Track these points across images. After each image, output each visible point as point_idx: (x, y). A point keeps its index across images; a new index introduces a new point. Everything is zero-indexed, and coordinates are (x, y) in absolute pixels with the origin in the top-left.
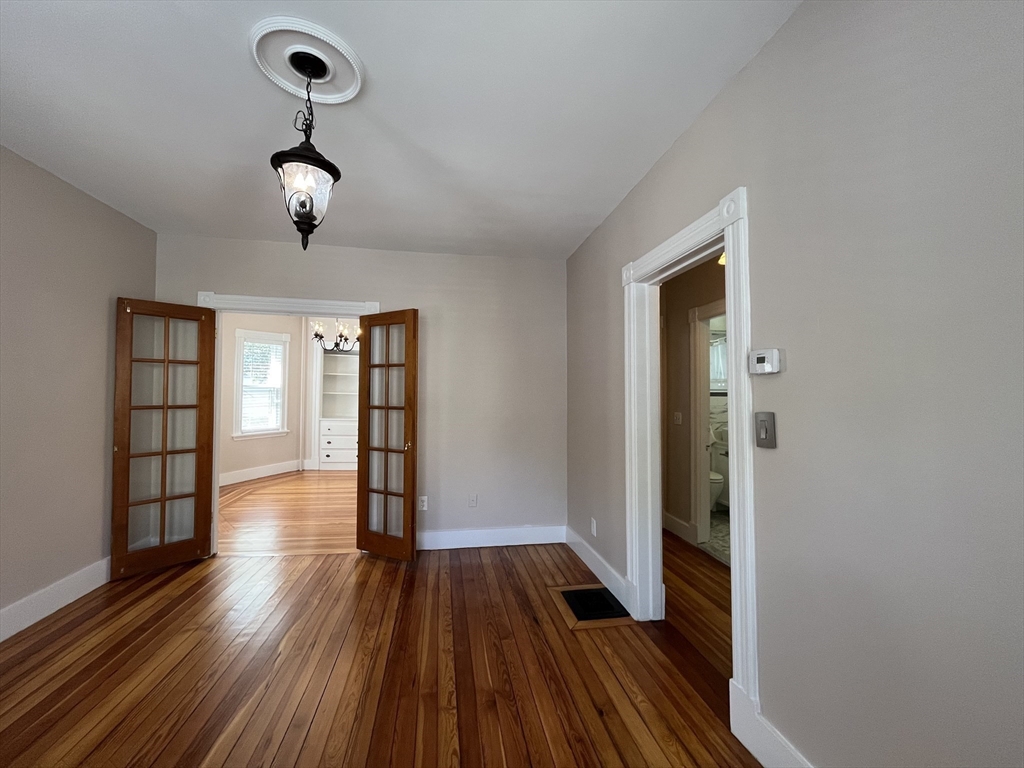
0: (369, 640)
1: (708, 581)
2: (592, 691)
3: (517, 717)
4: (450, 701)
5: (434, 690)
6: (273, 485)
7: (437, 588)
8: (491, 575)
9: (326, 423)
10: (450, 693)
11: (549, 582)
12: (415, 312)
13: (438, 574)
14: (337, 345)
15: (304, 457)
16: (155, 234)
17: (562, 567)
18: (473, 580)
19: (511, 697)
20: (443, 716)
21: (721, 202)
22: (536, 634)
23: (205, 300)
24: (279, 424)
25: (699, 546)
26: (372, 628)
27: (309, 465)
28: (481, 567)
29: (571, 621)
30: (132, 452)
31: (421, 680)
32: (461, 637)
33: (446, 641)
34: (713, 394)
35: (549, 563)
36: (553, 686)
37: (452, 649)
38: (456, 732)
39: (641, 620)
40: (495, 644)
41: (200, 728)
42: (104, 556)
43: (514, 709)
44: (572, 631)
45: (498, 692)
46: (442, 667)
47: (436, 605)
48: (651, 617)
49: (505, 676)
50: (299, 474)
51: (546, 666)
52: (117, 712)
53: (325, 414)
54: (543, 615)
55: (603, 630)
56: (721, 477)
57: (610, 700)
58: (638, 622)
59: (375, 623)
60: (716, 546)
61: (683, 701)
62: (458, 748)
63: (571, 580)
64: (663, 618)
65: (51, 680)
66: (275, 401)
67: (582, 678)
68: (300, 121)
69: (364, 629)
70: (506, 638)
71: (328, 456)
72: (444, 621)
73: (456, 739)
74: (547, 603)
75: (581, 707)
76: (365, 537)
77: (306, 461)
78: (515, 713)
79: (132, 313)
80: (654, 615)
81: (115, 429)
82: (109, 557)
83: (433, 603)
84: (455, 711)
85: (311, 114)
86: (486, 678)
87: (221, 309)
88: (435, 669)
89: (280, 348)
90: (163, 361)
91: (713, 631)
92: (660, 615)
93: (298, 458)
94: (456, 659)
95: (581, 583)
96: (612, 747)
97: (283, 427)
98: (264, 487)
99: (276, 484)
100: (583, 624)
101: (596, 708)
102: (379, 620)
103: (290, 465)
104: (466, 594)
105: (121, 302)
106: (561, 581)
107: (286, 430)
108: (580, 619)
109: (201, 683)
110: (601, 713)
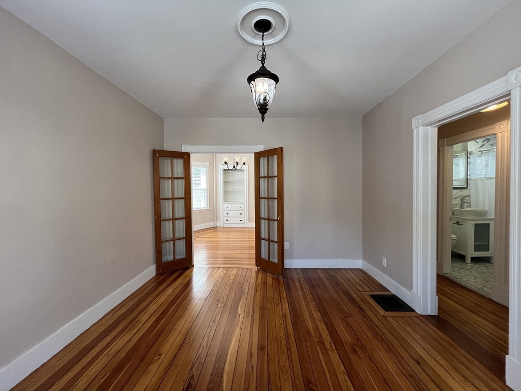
0: (279, 311)
1: (457, 296)
2: (409, 351)
3: (370, 359)
4: (331, 346)
5: (321, 340)
6: (205, 234)
7: (302, 288)
8: (327, 283)
9: (226, 205)
10: (330, 342)
11: (361, 289)
12: (282, 149)
13: (300, 281)
14: (234, 167)
15: (217, 221)
16: (163, 119)
17: (364, 281)
18: (319, 285)
19: (363, 348)
20: (330, 353)
21: (509, 73)
22: (364, 317)
23: (185, 149)
24: (206, 205)
25: (444, 275)
26: (278, 305)
27: (219, 224)
28: (320, 279)
29: (382, 312)
30: (162, 219)
31: (313, 333)
32: (325, 315)
33: (317, 316)
34: (455, 188)
35: (357, 279)
36: (385, 345)
37: (322, 320)
38: (340, 362)
39: (423, 314)
40: (343, 319)
41: (219, 344)
42: (154, 264)
43: (367, 355)
44: (383, 316)
45: (355, 345)
46: (321, 328)
47: (305, 296)
48: (429, 313)
49: (356, 337)
50: (215, 228)
51: (377, 335)
52: (182, 333)
53: (225, 200)
54: (363, 306)
55: (402, 317)
56: (456, 237)
57: (421, 356)
58: (421, 315)
59: (278, 303)
60: (456, 275)
61: (467, 363)
62: (345, 370)
63: (373, 289)
64: (437, 314)
65: (151, 316)
66: (204, 194)
67: (400, 343)
68: (260, 56)
69: (274, 306)
70: (348, 317)
71: (227, 220)
72: (312, 305)
73: (342, 366)
74: (364, 300)
75: (405, 358)
76: (259, 261)
77: (218, 223)
78: (369, 357)
79: (159, 156)
80: (431, 312)
81: (155, 209)
82: (155, 264)
83: (303, 296)
84: (336, 352)
85: (264, 51)
86: (346, 337)
87: (192, 152)
88: (317, 329)
89: (205, 169)
90: (171, 178)
91: (471, 324)
92: (435, 313)
93: (214, 221)
94: (326, 325)
95: (379, 291)
96: (432, 382)
97: (207, 207)
98: (202, 234)
99: (207, 233)
100: (388, 313)
101: (414, 360)
102: (280, 302)
103: (210, 224)
104: (318, 292)
105: (154, 152)
106: (367, 289)
107: (208, 208)
108: (386, 310)
109: (211, 324)
110: (418, 363)
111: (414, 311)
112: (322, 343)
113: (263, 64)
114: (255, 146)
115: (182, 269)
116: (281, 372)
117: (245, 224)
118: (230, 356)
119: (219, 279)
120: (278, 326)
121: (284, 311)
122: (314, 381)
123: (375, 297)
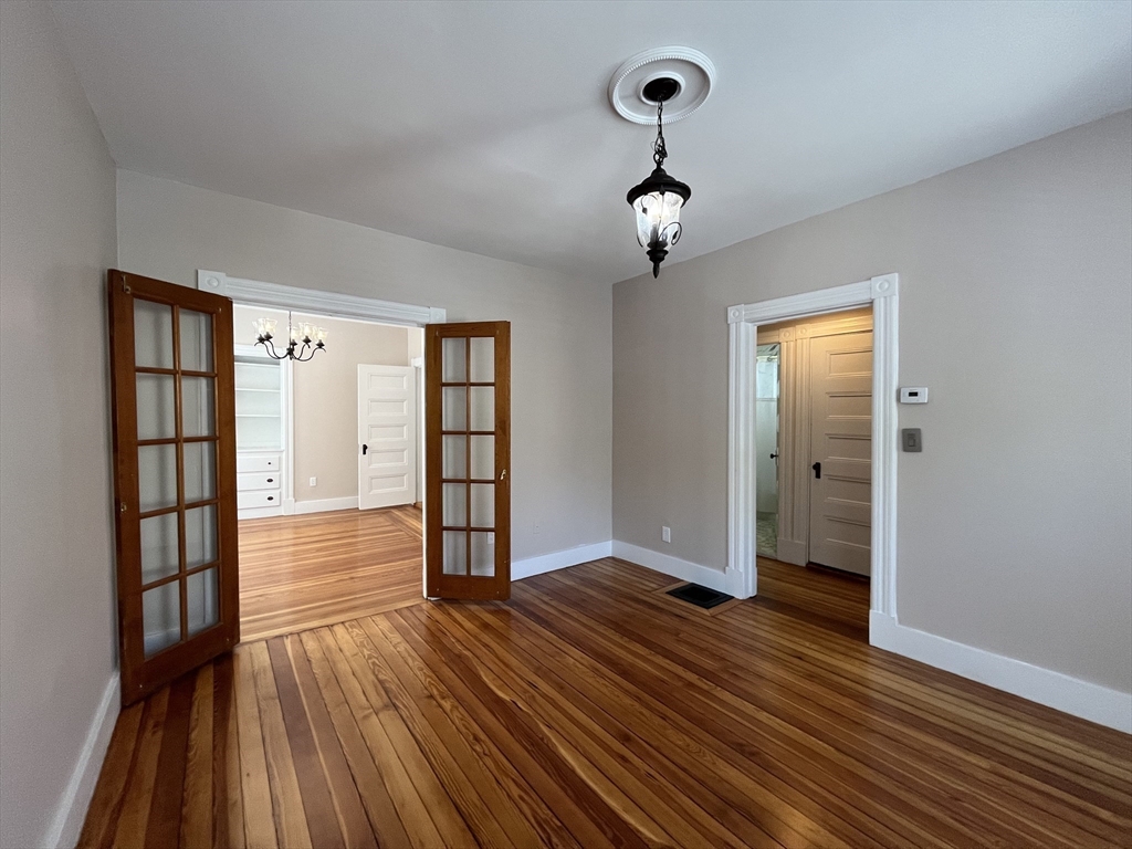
0: (576, 667)
3: (761, 677)
4: (706, 684)
5: (685, 681)
7: (564, 613)
10: (698, 679)
11: (647, 588)
14: (290, 352)
18: (583, 600)
19: (738, 667)
20: (716, 694)
21: (873, 279)
22: (694, 625)
23: (211, 282)
28: (572, 588)
29: (704, 611)
30: (141, 510)
33: (640, 649)
37: (652, 652)
39: (745, 598)
40: (677, 640)
43: (753, 674)
45: (726, 667)
46: (666, 666)
48: (751, 594)
49: (717, 657)
54: (676, 611)
55: (730, 610)
57: (793, 649)
62: (754, 706)
70: (679, 634)
72: (613, 635)
73: (745, 702)
74: (668, 603)
75: (785, 659)
76: (440, 582)
78: (757, 676)
79: (133, 295)
80: (753, 592)
83: (583, 626)
84: (719, 688)
86: (708, 663)
87: (238, 299)
88: (661, 668)
90: (171, 372)
92: (756, 592)
94: (665, 657)
95: (670, 584)
100: (712, 611)
101: (794, 657)
104: (596, 611)
105: (115, 276)
106: (654, 585)
108: (707, 608)
109: (478, 748)
110: (800, 658)
111: (733, 597)
112: (691, 685)
113: (659, 163)
114: (427, 309)
115: (208, 663)
116: (694, 756)
117: (282, 507)
118: (591, 779)
119: (366, 652)
120: (604, 690)
121: (585, 663)
122: (744, 742)
123: (676, 593)
